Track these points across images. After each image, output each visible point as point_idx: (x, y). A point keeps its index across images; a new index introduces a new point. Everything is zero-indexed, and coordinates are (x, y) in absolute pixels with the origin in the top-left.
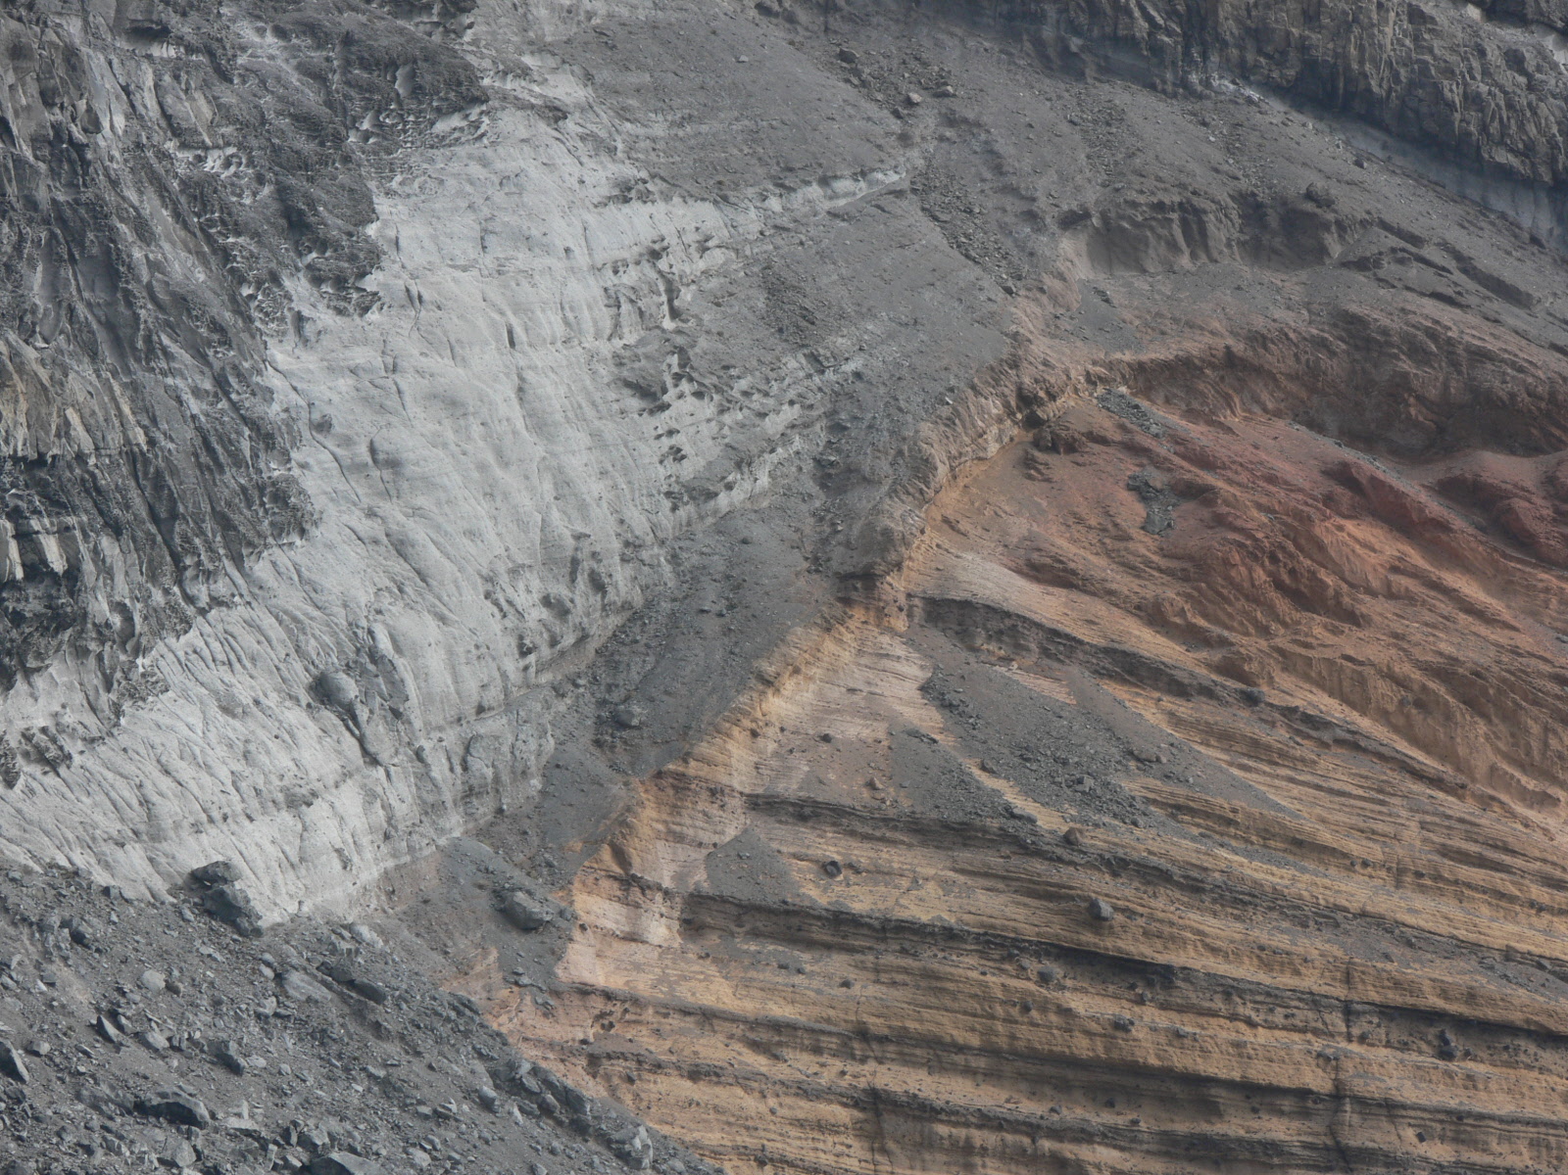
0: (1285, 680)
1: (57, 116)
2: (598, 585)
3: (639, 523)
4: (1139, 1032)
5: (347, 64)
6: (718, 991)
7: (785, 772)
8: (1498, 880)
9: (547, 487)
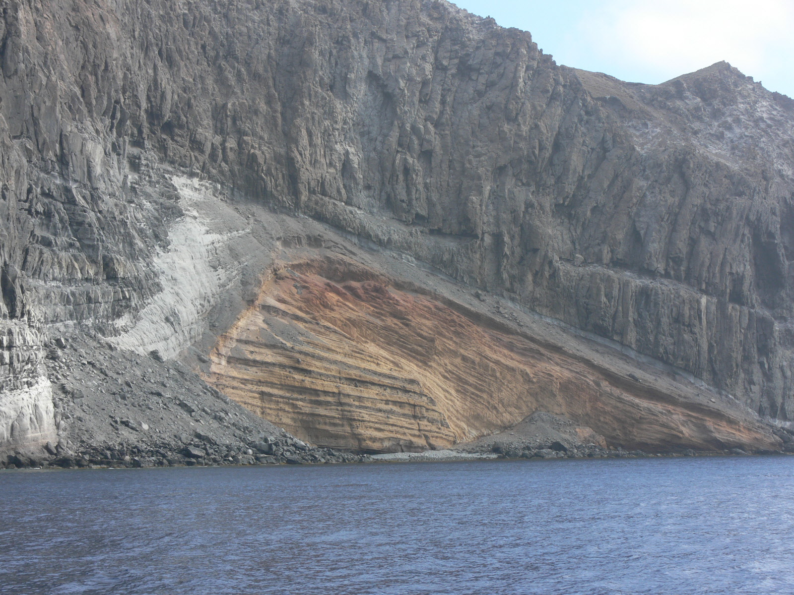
0: (323, 320)
1: (122, 217)
2: (209, 302)
3: (214, 291)
4: (306, 382)
5: (162, 208)
6: (234, 373)
7: (242, 335)
8: (362, 356)
9: (200, 284)
